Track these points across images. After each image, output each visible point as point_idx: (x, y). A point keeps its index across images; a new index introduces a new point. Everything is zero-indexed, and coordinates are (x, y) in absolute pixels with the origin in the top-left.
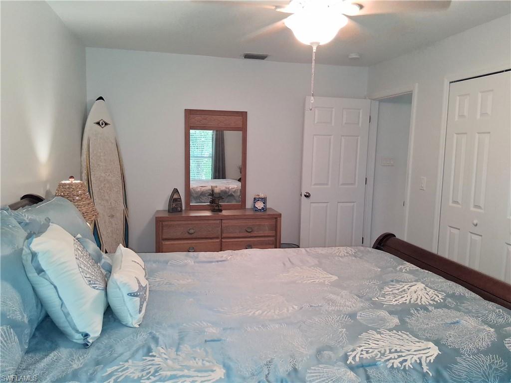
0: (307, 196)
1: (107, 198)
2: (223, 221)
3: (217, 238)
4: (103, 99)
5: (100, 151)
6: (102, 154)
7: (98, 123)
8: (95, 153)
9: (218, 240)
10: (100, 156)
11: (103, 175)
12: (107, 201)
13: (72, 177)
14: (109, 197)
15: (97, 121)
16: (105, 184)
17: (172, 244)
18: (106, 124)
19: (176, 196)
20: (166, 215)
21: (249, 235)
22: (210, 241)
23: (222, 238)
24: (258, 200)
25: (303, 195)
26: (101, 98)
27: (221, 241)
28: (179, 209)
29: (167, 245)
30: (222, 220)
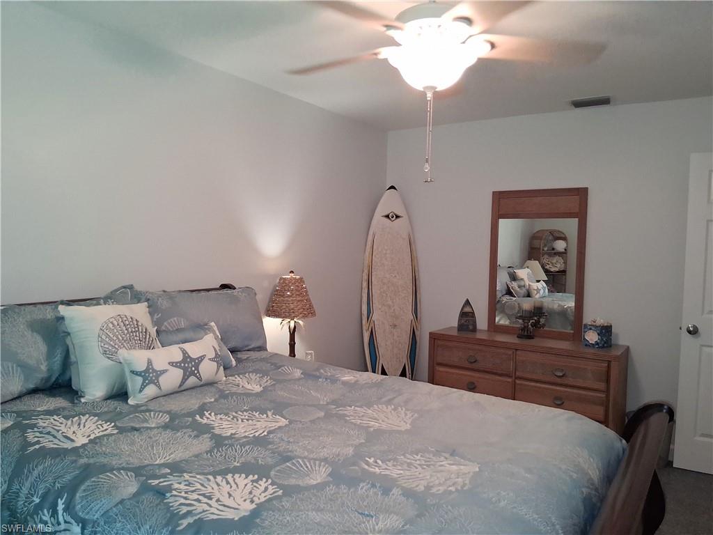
0: (694, 332)
1: (390, 303)
2: (518, 352)
3: (510, 376)
4: (395, 188)
5: (386, 248)
6: (388, 252)
7: (387, 216)
8: (380, 250)
9: (510, 380)
10: (386, 254)
11: (388, 276)
12: (389, 307)
13: (292, 272)
14: (393, 302)
15: (386, 214)
16: (389, 287)
17: (447, 372)
18: (397, 217)
19: (467, 309)
20: (455, 333)
21: (559, 380)
22: (498, 378)
23: (516, 378)
24: (591, 329)
25: (684, 329)
26: (392, 187)
27: (515, 382)
28: (471, 327)
29: (441, 372)
30: (516, 350)
